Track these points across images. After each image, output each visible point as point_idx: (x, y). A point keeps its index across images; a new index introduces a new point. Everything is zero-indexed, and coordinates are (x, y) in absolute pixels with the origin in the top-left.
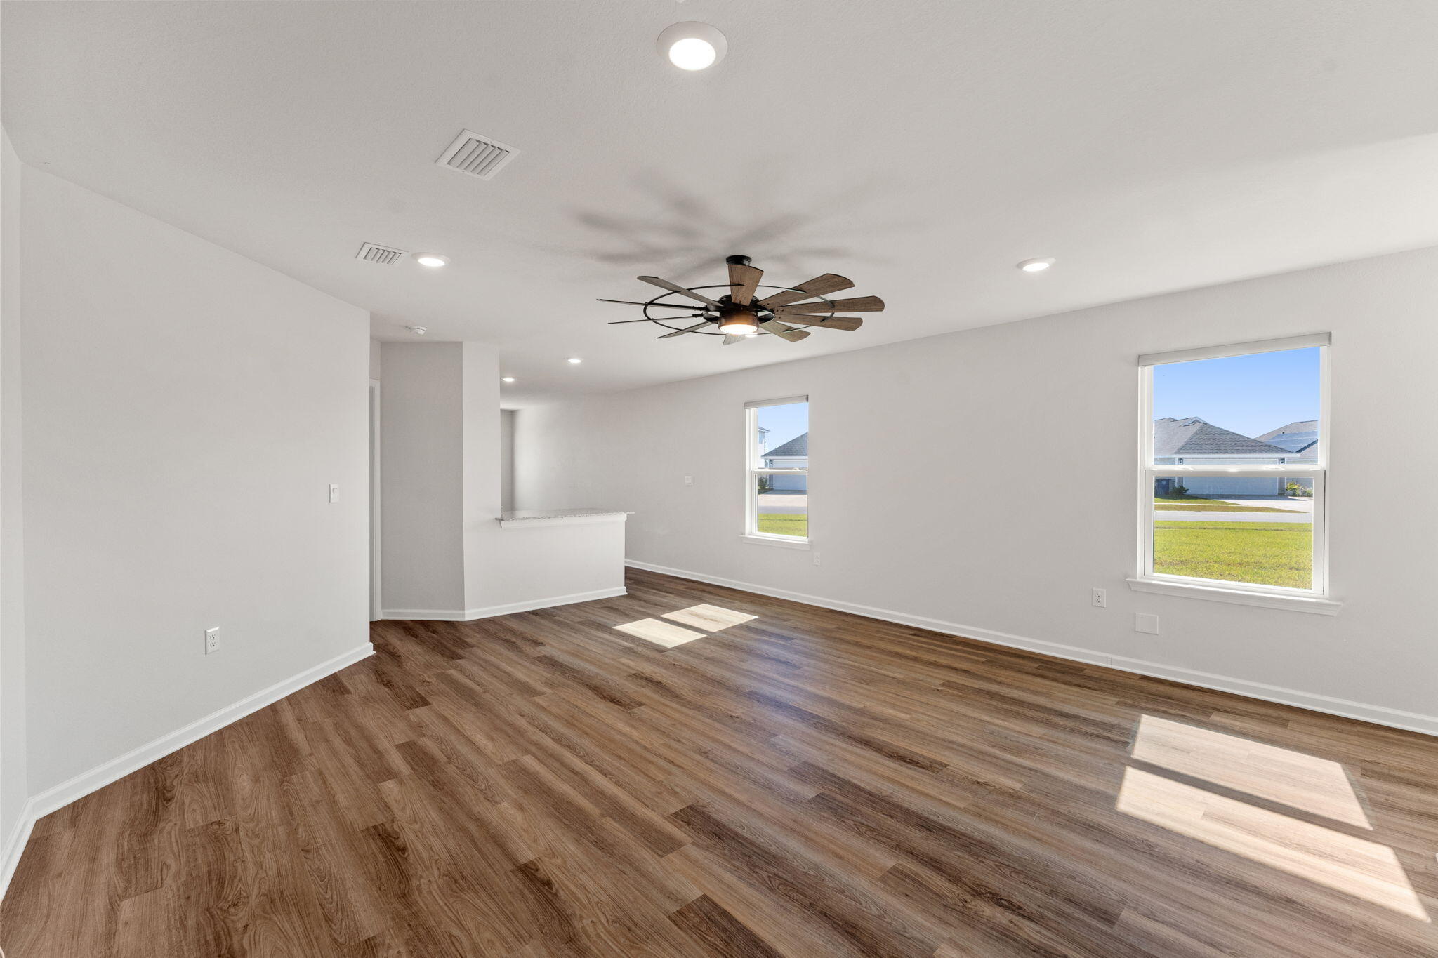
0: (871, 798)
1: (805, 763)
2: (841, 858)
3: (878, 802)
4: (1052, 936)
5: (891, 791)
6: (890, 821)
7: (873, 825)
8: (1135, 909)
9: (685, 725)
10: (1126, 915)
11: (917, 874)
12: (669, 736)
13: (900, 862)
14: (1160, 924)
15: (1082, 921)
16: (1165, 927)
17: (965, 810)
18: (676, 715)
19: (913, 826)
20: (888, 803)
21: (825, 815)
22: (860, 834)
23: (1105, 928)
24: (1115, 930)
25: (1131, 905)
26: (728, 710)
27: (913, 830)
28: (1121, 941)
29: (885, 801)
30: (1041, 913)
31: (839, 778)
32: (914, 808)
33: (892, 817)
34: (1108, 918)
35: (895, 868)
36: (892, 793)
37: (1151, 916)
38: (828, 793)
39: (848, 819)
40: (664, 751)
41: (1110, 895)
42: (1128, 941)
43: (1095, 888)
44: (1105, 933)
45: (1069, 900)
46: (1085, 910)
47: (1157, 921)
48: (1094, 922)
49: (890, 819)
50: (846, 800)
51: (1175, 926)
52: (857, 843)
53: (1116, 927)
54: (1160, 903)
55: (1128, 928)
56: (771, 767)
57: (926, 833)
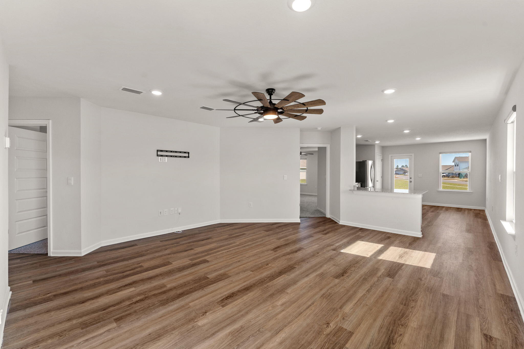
8: (114, 328)
10: (114, 325)
14: (105, 331)
15: (121, 314)
16: (103, 332)
23: (115, 317)
24: (112, 319)
25: (116, 328)
28: (108, 319)
30: (130, 307)
34: (117, 320)
37: (108, 331)
41: (124, 325)
42: (107, 320)
43: (130, 322)
44: (113, 317)
45: (130, 314)
46: (124, 316)
47: (106, 331)
48: (118, 316)
51: (101, 335)
53: (112, 320)
54: (110, 336)
55: (110, 323)
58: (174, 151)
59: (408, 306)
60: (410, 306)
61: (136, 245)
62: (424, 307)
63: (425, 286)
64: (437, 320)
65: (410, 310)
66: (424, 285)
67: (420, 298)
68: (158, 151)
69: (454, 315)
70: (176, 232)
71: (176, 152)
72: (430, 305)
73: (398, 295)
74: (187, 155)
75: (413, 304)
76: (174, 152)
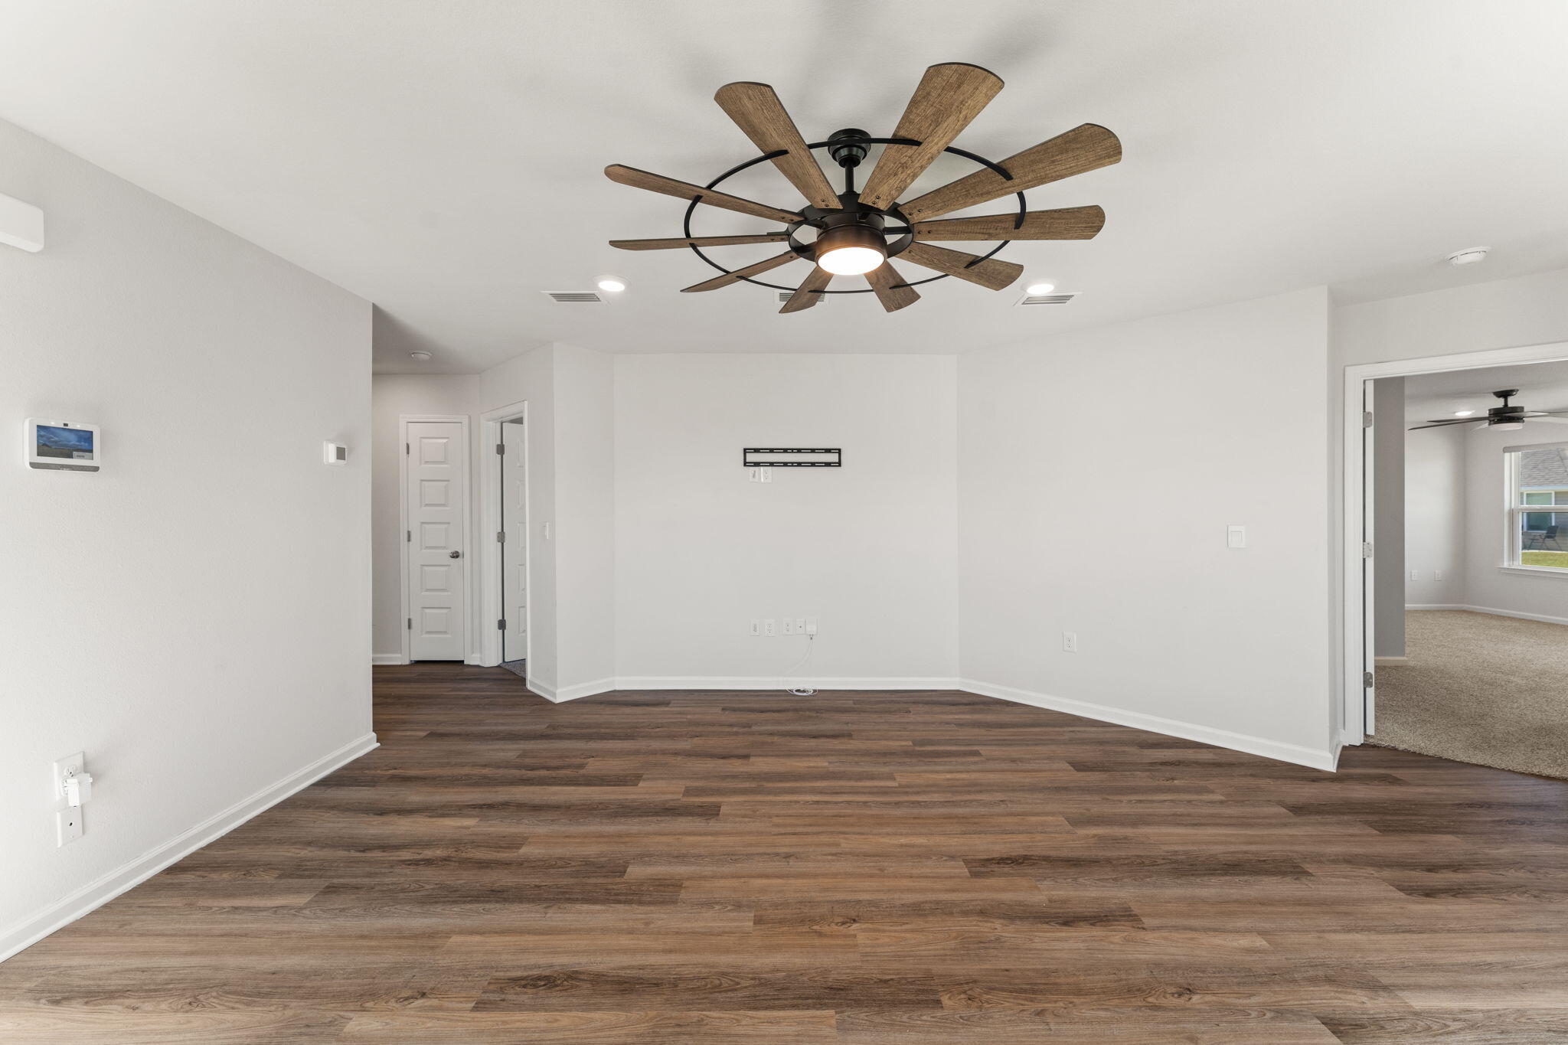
0: (567, 896)
1: (674, 902)
2: (566, 837)
3: (558, 895)
4: (391, 858)
5: (548, 915)
6: (537, 882)
7: (552, 871)
11: (498, 852)
13: (516, 854)
17: (448, 934)
19: (512, 887)
20: (546, 900)
21: (602, 859)
22: (560, 859)
27: (510, 884)
29: (550, 899)
31: (619, 902)
32: (516, 907)
33: (536, 886)
35: (519, 848)
36: (546, 913)
38: (618, 880)
39: (579, 865)
49: (537, 884)
50: (593, 881)
52: (559, 851)
57: (496, 886)
58: (792, 449)
61: (667, 704)
68: (745, 451)
70: (798, 691)
71: (799, 451)
74: (833, 458)
76: (792, 452)
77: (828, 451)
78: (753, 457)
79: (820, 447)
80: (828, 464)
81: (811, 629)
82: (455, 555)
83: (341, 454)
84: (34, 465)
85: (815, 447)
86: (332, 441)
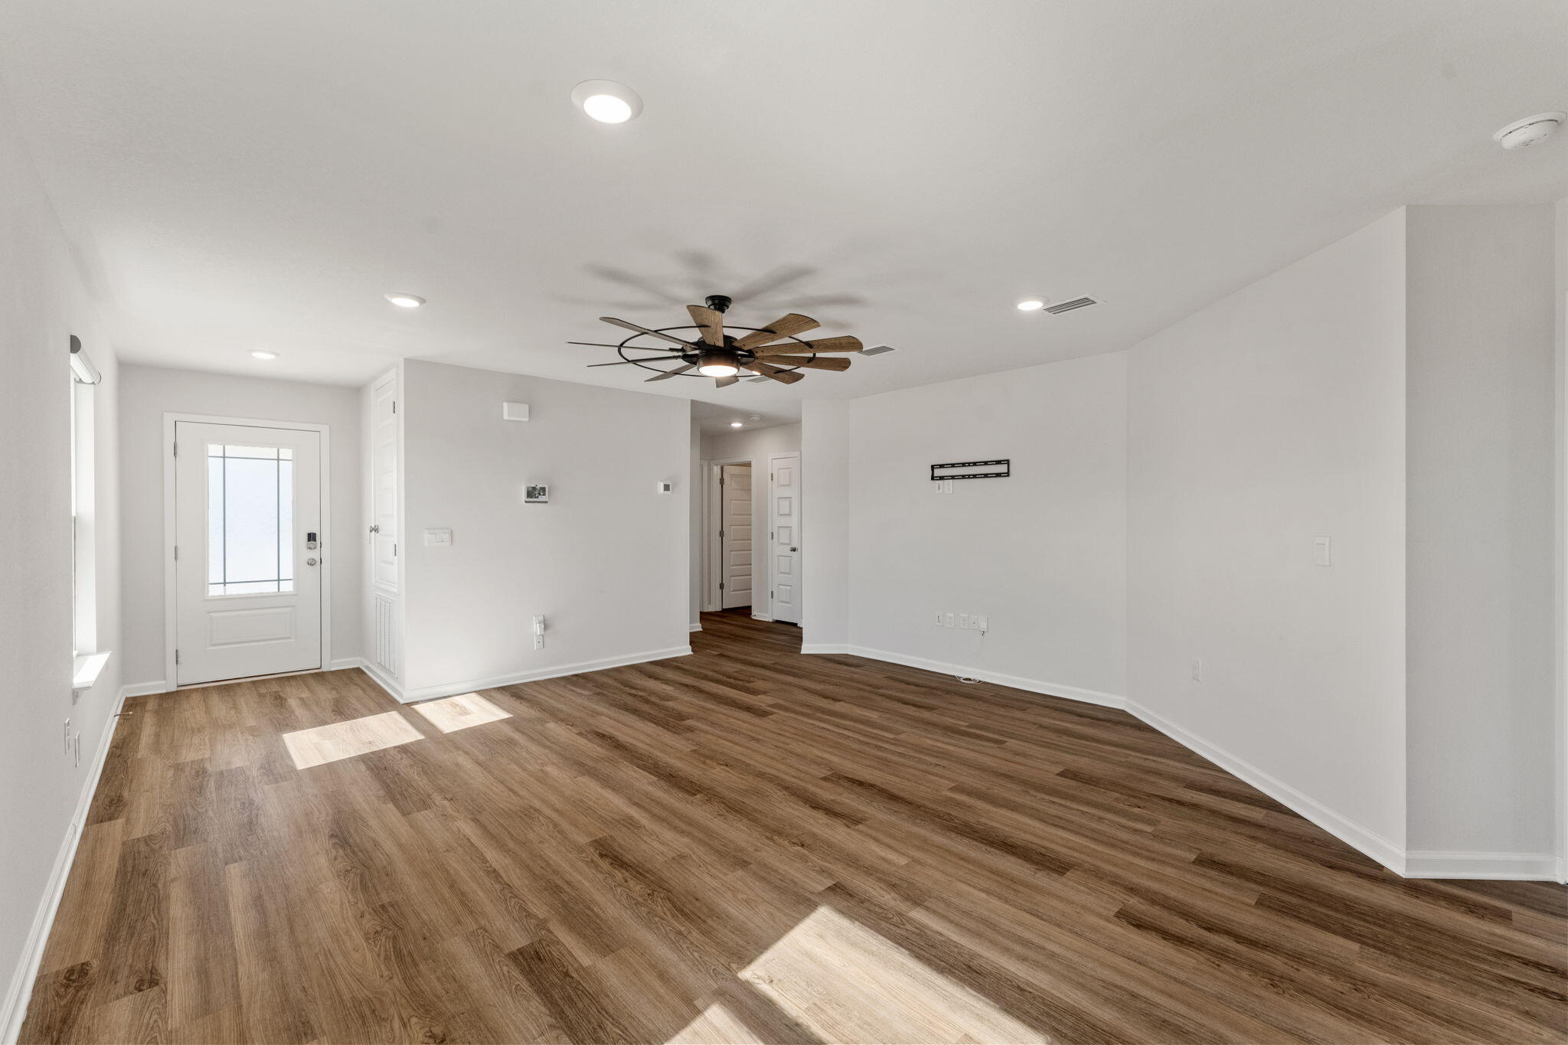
9: (772, 758)
12: (787, 750)
18: (783, 767)
26: (728, 772)
40: (788, 741)
56: (707, 733)
59: (374, 910)
60: (370, 914)
62: (338, 940)
63: (396, 1017)
64: (288, 931)
65: (360, 905)
66: (401, 1019)
67: (369, 956)
68: (933, 467)
69: (248, 978)
72: (326, 955)
73: (426, 917)
74: (1003, 468)
75: (370, 923)
76: (970, 466)
77: (999, 462)
78: (938, 472)
79: (990, 460)
80: (998, 475)
81: (984, 626)
82: (794, 550)
83: (667, 488)
84: (526, 502)
85: (986, 460)
86: (661, 481)
